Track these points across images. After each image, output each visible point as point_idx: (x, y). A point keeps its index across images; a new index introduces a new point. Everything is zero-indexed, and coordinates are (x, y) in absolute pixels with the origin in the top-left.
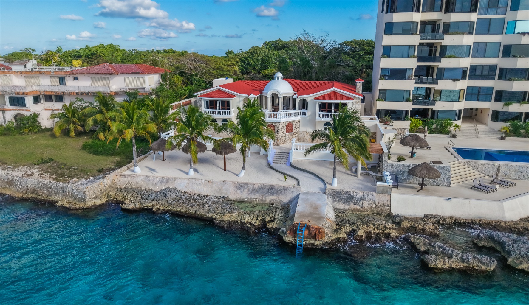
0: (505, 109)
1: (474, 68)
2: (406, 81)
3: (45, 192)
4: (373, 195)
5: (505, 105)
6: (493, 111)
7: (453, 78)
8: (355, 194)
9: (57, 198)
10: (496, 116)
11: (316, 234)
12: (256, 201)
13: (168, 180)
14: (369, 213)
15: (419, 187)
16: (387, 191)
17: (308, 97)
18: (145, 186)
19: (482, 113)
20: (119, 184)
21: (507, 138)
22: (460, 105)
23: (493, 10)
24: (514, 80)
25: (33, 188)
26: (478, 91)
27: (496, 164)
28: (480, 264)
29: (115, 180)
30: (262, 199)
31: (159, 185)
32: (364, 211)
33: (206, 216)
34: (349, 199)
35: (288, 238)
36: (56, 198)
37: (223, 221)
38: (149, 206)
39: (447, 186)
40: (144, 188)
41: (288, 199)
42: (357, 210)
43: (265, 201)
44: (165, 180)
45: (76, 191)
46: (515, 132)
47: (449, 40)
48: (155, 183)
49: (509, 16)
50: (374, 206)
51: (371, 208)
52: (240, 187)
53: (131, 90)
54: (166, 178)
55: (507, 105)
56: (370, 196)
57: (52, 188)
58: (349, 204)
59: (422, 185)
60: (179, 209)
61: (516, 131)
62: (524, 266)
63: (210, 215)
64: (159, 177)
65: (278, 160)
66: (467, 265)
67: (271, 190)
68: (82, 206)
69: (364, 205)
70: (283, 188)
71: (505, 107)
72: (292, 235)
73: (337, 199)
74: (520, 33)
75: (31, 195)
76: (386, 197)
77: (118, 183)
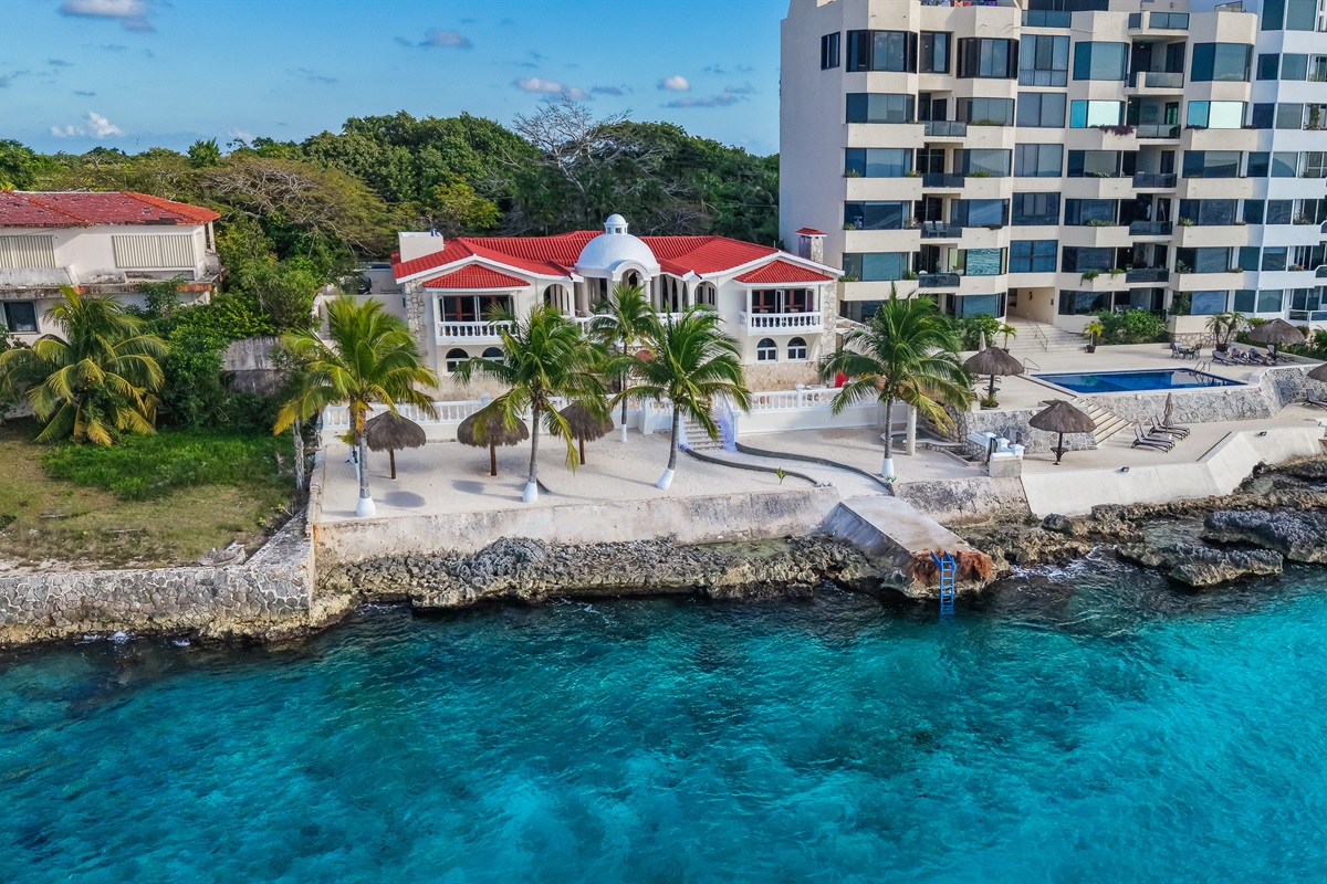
0: (1086, 287)
1: (1019, 198)
2: (902, 230)
3: (138, 605)
4: (988, 483)
5: (1085, 277)
6: (1061, 291)
7: (989, 222)
8: (953, 486)
9: (190, 616)
10: (1069, 303)
11: (974, 567)
12: (747, 536)
13: (494, 519)
14: (991, 522)
15: (1053, 456)
16: (1013, 470)
17: (717, 277)
18: (429, 545)
19: (1031, 297)
20: (342, 552)
21: (1098, 348)
22: (1001, 284)
23: (1042, 76)
24: (1097, 225)
25: (79, 603)
26: (1029, 250)
27: (1140, 397)
28: (1262, 565)
29: (322, 544)
30: (760, 531)
31: (472, 535)
32: (981, 521)
33: (677, 583)
34: (945, 498)
35: (917, 590)
36: (189, 618)
37: (729, 587)
38: (500, 590)
39: (1090, 448)
40: (430, 552)
41: (819, 519)
42: (969, 520)
43: (767, 532)
44: (485, 521)
45: (264, 585)
46: (1109, 335)
47: (976, 138)
48: (458, 533)
49: (1074, 89)
50: (997, 505)
51: (993, 510)
52: (697, 508)
53: (135, 277)
54: (485, 514)
55: (1089, 277)
56: (984, 487)
57: (164, 589)
58: (948, 510)
59: (1059, 451)
60: (597, 581)
61: (1111, 331)
62: (1315, 556)
63: (690, 580)
64: (464, 516)
65: (699, 441)
66: (1244, 570)
67: (773, 505)
68: (298, 624)
69: (977, 507)
70: (798, 496)
71: (1086, 282)
72: (923, 582)
73: (922, 504)
74: (1096, 127)
75: (75, 628)
76: (1013, 483)
77: (337, 549)
